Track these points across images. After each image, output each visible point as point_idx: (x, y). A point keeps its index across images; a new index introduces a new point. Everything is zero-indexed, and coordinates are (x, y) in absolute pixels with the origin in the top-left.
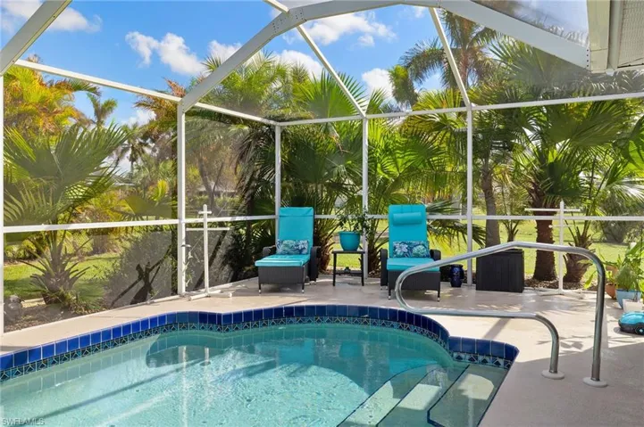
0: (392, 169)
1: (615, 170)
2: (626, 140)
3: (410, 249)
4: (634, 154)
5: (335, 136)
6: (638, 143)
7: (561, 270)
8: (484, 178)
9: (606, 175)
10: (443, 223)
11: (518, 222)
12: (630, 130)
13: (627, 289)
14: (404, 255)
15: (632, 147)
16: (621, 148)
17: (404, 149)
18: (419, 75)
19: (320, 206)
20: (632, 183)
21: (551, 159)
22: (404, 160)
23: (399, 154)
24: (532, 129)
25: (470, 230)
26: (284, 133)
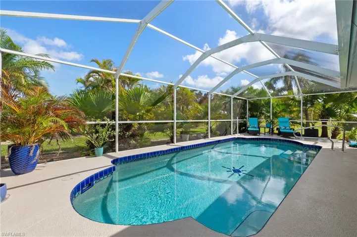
0: (279, 109)
1: (348, 110)
2: (352, 102)
3: (285, 128)
4: (355, 106)
5: (263, 102)
6: (356, 103)
7: (330, 134)
8: (305, 111)
9: (345, 111)
10: (292, 122)
11: (315, 123)
12: (353, 99)
13: (351, 139)
14: (284, 129)
15: (354, 104)
16: (350, 104)
17: (282, 105)
18: (275, 83)
19: (259, 117)
20: (354, 113)
21: (327, 107)
22: (282, 107)
23: (280, 106)
24: (320, 99)
25: (302, 124)
26: (249, 101)
